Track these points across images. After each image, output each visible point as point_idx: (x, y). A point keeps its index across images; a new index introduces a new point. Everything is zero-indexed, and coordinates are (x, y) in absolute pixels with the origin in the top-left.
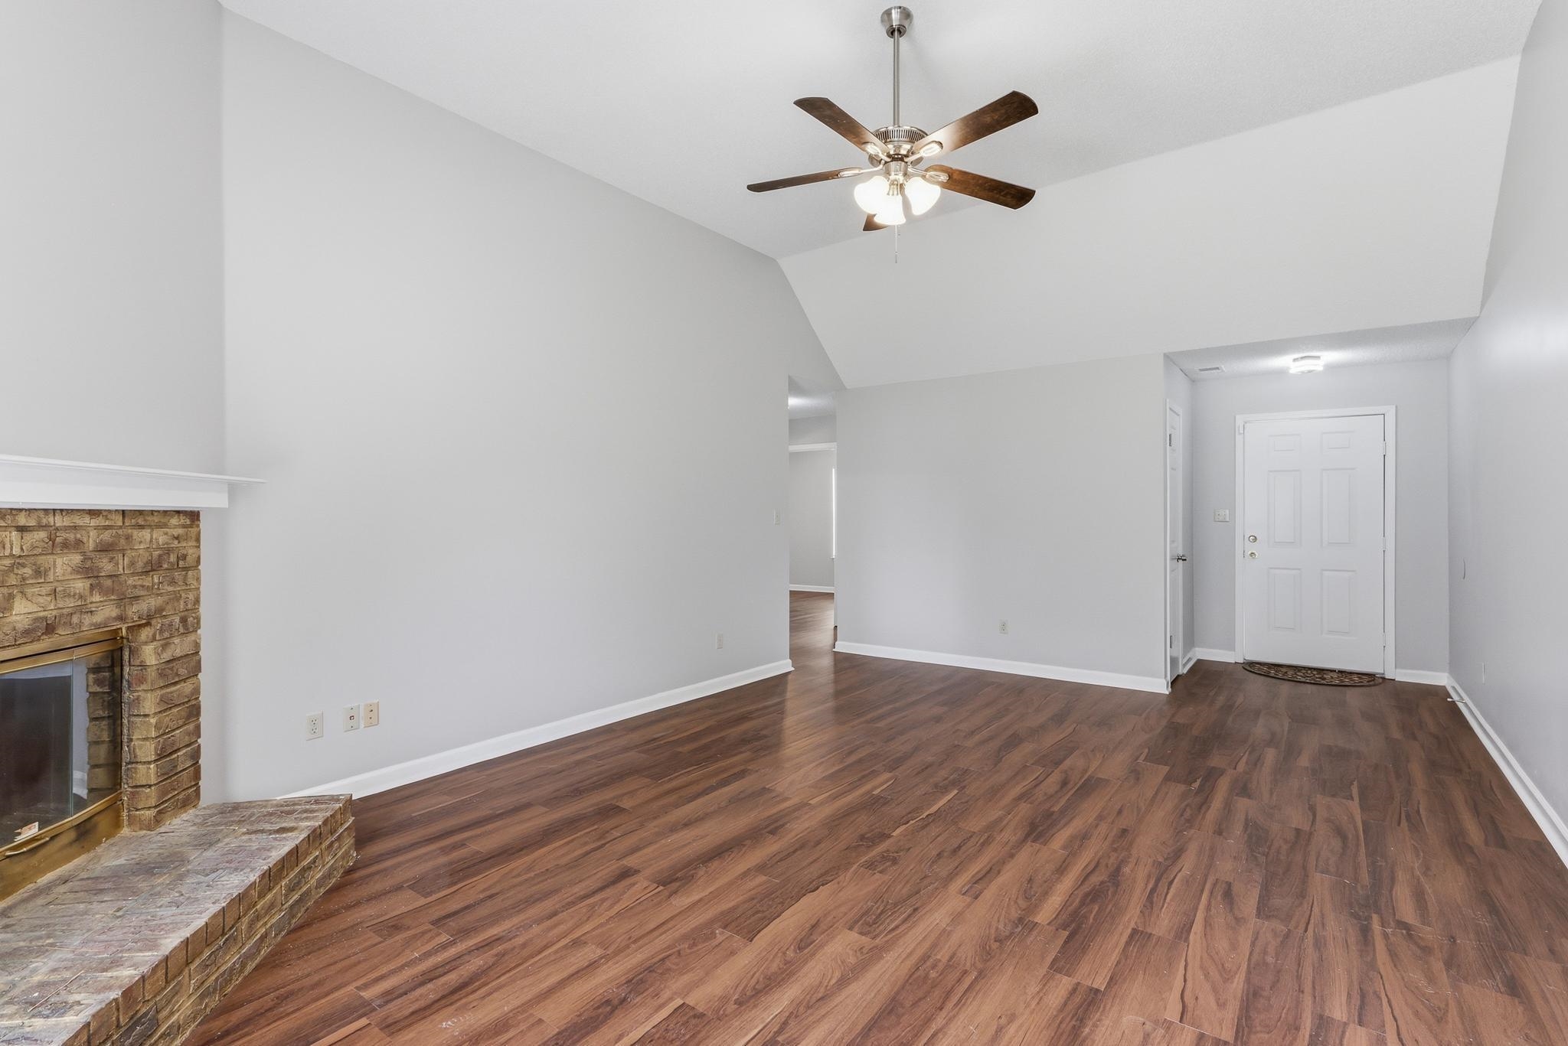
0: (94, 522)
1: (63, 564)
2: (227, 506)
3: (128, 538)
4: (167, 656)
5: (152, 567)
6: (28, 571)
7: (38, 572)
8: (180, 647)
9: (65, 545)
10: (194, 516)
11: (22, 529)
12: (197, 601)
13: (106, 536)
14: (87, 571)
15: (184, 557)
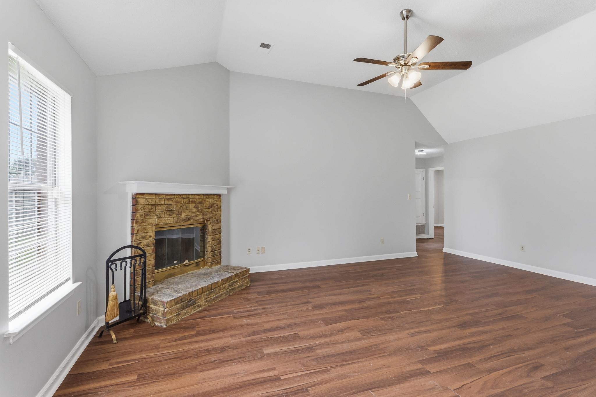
0: (198, 197)
1: (191, 206)
2: (226, 193)
3: (205, 200)
4: (213, 228)
5: (210, 207)
6: (185, 207)
7: (187, 207)
8: (216, 226)
9: (192, 202)
10: (220, 196)
11: (184, 198)
12: (221, 216)
13: (200, 200)
14: (196, 207)
15: (217, 205)
